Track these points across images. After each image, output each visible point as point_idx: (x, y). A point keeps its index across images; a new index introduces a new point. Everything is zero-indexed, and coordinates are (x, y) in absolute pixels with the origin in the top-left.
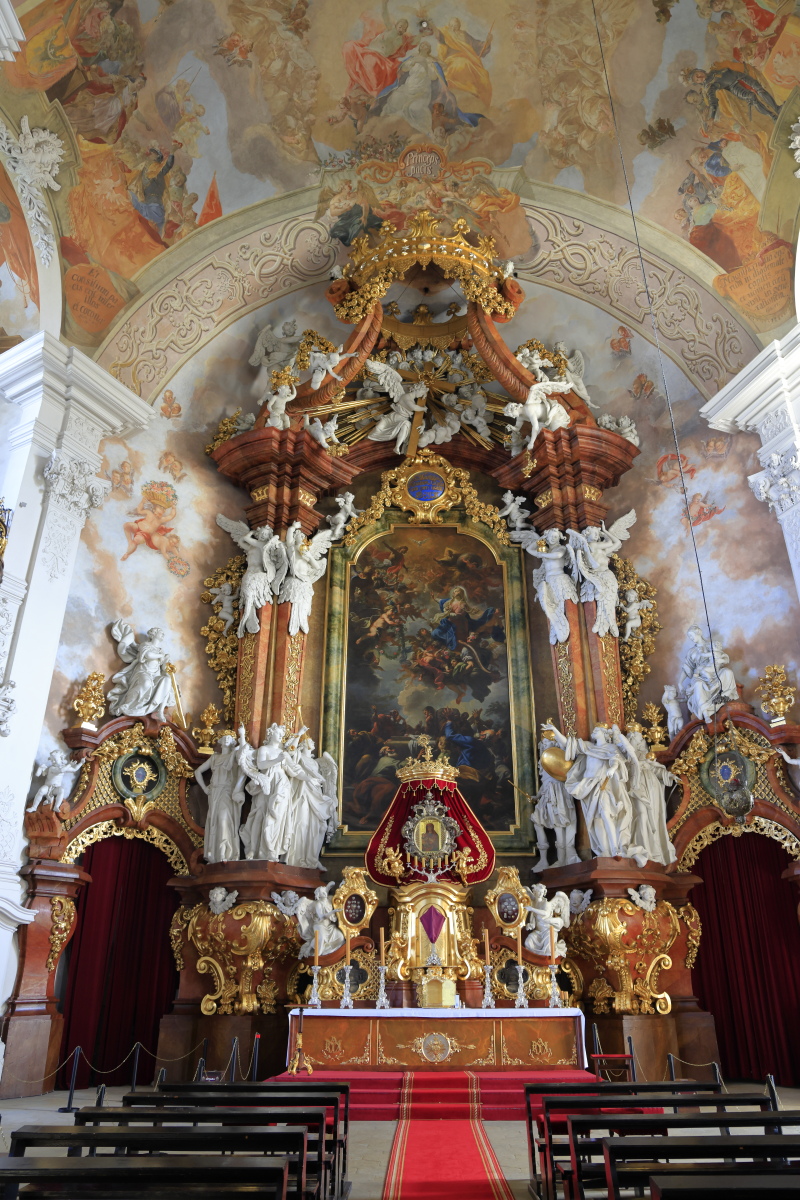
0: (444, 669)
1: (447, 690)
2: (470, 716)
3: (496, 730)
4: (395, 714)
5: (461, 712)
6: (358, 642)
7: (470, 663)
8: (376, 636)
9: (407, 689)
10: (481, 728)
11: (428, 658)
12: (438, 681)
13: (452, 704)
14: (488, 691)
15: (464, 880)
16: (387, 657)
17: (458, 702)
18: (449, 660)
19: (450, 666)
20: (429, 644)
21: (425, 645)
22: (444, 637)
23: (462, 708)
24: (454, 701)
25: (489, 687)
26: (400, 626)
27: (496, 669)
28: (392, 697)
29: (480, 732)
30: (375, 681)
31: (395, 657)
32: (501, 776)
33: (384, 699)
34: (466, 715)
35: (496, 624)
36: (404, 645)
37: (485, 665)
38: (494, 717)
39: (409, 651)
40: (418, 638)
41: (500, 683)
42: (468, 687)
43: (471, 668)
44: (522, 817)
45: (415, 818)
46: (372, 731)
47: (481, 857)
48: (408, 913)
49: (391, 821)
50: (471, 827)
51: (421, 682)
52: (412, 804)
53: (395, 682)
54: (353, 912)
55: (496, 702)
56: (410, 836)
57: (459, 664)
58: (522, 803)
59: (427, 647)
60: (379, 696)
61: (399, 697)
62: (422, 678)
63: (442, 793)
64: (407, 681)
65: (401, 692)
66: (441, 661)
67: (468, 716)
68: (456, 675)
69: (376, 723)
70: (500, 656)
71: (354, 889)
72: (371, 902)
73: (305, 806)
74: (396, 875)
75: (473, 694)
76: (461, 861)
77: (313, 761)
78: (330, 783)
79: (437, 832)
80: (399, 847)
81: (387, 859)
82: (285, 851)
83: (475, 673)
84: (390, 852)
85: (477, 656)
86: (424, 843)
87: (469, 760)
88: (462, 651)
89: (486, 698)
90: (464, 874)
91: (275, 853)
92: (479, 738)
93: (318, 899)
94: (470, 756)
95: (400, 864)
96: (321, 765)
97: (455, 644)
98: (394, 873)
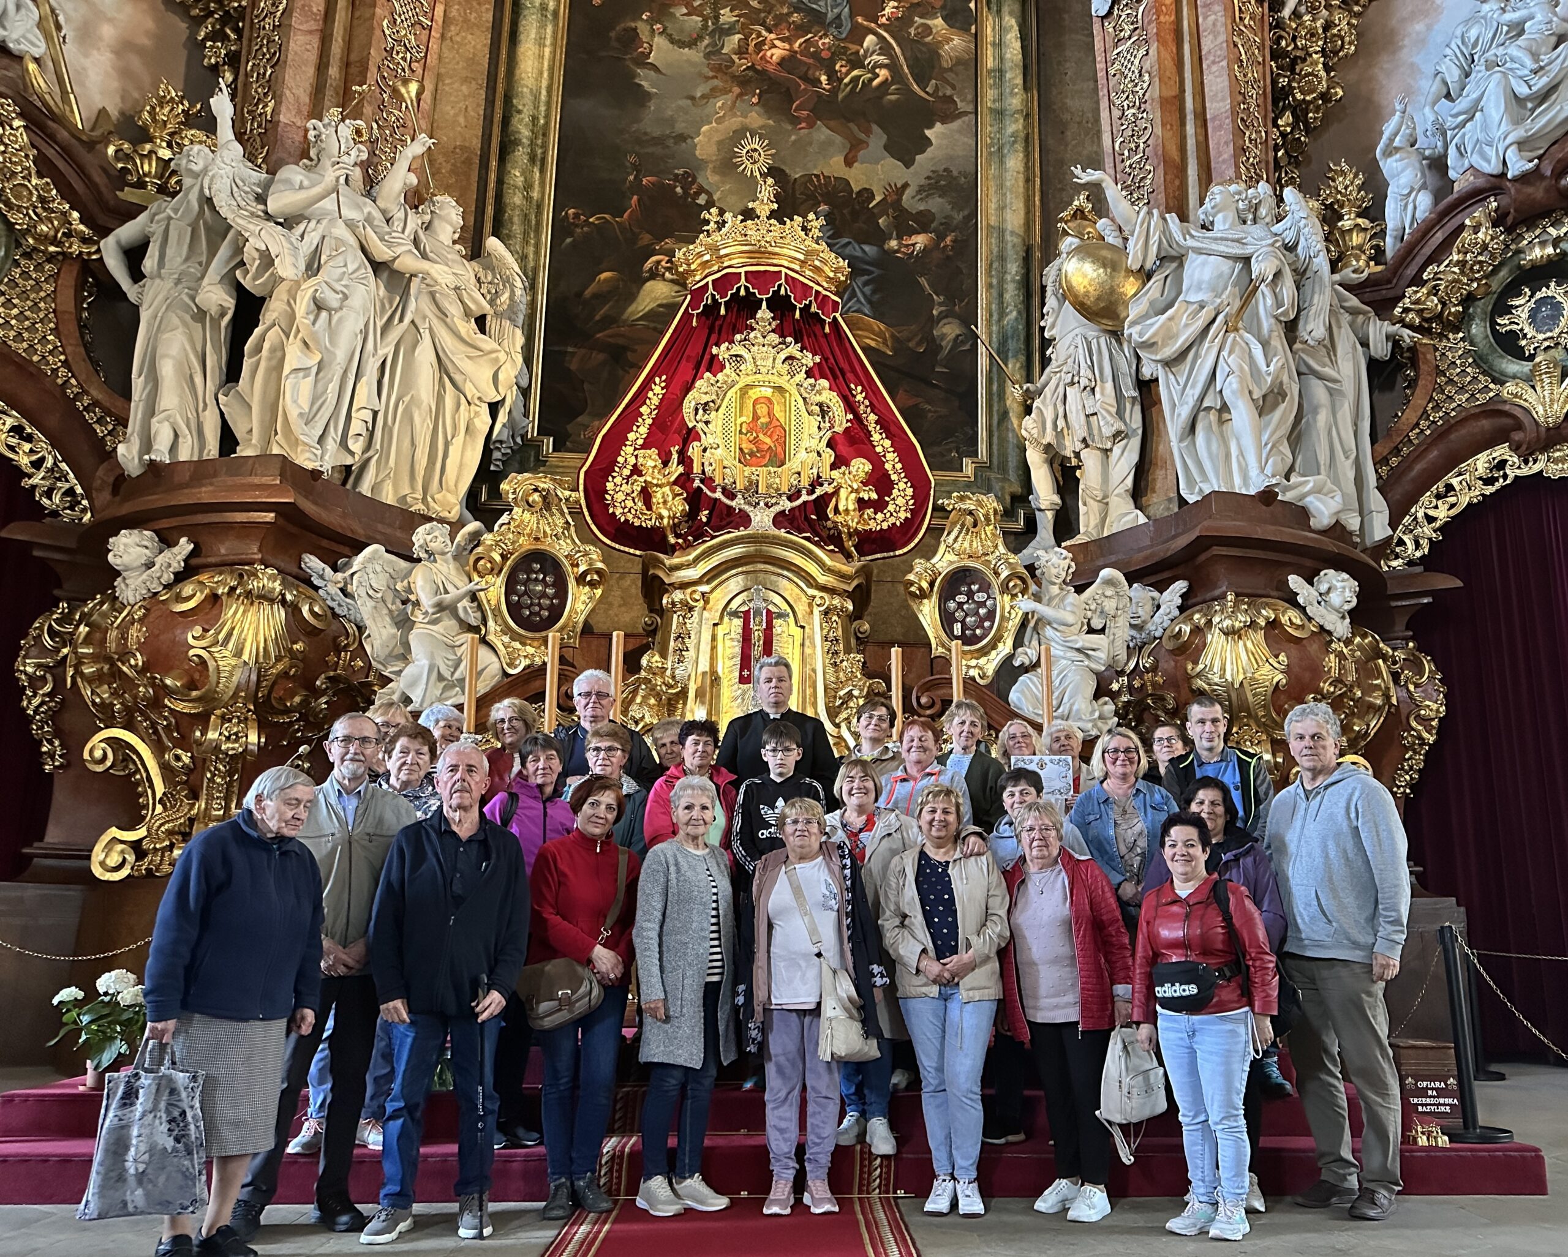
0: (815, 82)
1: (822, 132)
2: (878, 198)
3: (941, 237)
4: (687, 180)
5: (856, 188)
6: (598, 1)
9: (719, 121)
10: (903, 230)
11: (777, 52)
12: (799, 109)
13: (834, 166)
14: (928, 142)
15: (849, 544)
16: (672, 41)
17: (849, 162)
18: (832, 62)
19: (832, 75)
20: (781, 19)
21: (770, 21)
22: (820, 6)
23: (858, 177)
24: (838, 160)
25: (928, 132)
27: (949, 92)
28: (682, 138)
29: (900, 237)
30: (642, 97)
31: (692, 44)
32: (947, 344)
33: (659, 141)
34: (867, 194)
36: (717, 18)
38: (936, 204)
39: (730, 31)
41: (955, 125)
42: (875, 128)
43: (885, 82)
44: (995, 440)
45: (720, 376)
46: (626, 215)
47: (895, 492)
48: (691, 609)
49: (657, 389)
50: (873, 417)
51: (757, 108)
52: (714, 337)
53: (689, 102)
54: (532, 604)
55: (945, 170)
56: (707, 423)
57: (856, 73)
58: (995, 408)
59: (776, 25)
60: (646, 134)
61: (696, 140)
62: (760, 96)
63: (797, 315)
64: (719, 104)
65: (705, 128)
66: (811, 61)
67: (873, 198)
68: (846, 97)
69: (635, 197)
70: (959, 62)
71: (537, 539)
72: (585, 574)
73: (425, 354)
74: (665, 521)
75: (886, 148)
76: (843, 493)
77: (458, 258)
78: (507, 324)
79: (782, 421)
80: (675, 456)
81: (642, 479)
82: (352, 454)
83: (893, 97)
84: (650, 459)
85: (902, 59)
86: (743, 446)
87: (869, 302)
88: (865, 45)
89: (918, 157)
90: (849, 528)
91: (319, 452)
92: (898, 251)
93: (423, 555)
94: (874, 292)
95: (675, 495)
96: (483, 279)
97: (847, 26)
98: (661, 517)
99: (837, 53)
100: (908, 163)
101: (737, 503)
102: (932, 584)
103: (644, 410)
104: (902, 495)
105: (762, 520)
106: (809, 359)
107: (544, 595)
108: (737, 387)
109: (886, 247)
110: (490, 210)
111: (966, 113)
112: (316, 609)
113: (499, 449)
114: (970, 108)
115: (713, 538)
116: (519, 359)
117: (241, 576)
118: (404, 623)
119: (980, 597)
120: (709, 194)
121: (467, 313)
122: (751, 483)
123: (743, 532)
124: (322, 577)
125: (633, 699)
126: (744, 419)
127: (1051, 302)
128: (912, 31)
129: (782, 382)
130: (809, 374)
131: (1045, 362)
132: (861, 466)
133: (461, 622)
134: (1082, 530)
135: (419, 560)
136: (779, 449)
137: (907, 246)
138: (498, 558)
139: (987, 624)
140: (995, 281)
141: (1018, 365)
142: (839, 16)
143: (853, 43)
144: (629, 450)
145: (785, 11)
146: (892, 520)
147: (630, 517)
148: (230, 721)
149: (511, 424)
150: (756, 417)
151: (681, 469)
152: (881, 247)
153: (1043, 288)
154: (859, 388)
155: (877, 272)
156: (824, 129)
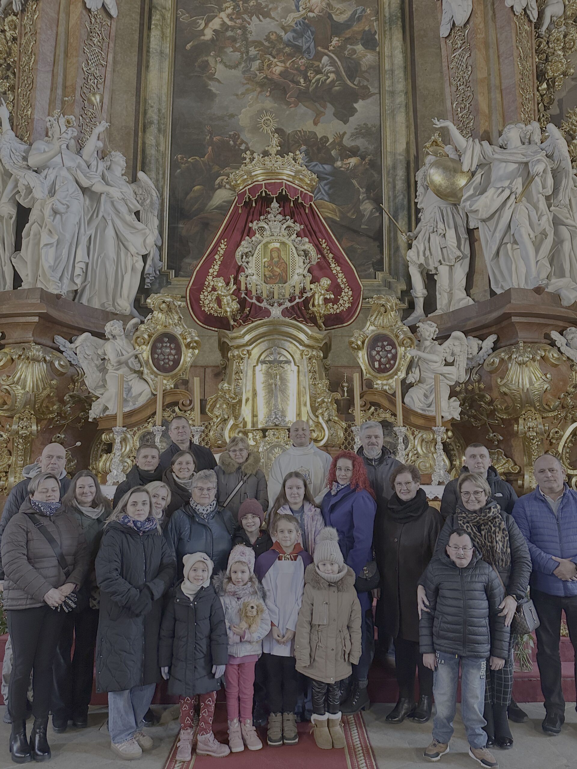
0: (298, 83)
1: (302, 109)
2: (331, 140)
3: (362, 159)
4: (236, 137)
5: (319, 136)
6: (188, 47)
7: (332, 76)
8: (212, 40)
9: (251, 106)
10: (344, 156)
11: (278, 69)
12: (290, 97)
13: (308, 126)
14: (355, 110)
15: (320, 322)
16: (226, 66)
17: (315, 124)
18: (306, 71)
19: (306, 78)
20: (279, 51)
21: (274, 52)
22: (299, 43)
23: (320, 131)
24: (310, 122)
25: (355, 105)
26: (244, 28)
27: (366, 83)
28: (232, 116)
29: (342, 160)
30: (211, 96)
31: (235, 67)
32: (367, 214)
33: (221, 118)
34: (325, 139)
35: (367, 28)
36: (248, 52)
37: (351, 77)
38: (361, 143)
39: (254, 59)
40: (266, 44)
41: (369, 100)
42: (329, 105)
43: (333, 81)
44: (392, 262)
45: (253, 238)
46: (206, 157)
47: (343, 294)
48: (242, 359)
49: (223, 246)
50: (331, 255)
51: (269, 98)
52: (250, 218)
53: (235, 97)
54: (164, 359)
55: (364, 124)
56: (247, 263)
57: (318, 76)
58: (392, 245)
59: (277, 54)
60: (214, 114)
61: (239, 117)
62: (270, 93)
63: (292, 204)
64: (250, 97)
65: (243, 110)
66: (295, 72)
67: (328, 140)
68: (313, 89)
69: (210, 148)
70: (371, 67)
71: (166, 326)
72: (189, 343)
73: (110, 232)
74: (229, 314)
75: (334, 115)
76: (316, 296)
77: (124, 183)
78: (150, 214)
79: (285, 259)
80: (232, 280)
81: (216, 293)
82: (76, 284)
83: (337, 88)
84: (220, 283)
85: (341, 68)
86: (266, 273)
87: (328, 194)
88: (322, 61)
89: (351, 119)
90: (320, 313)
91: (60, 285)
92: (341, 167)
93: (110, 337)
94: (330, 189)
95: (233, 300)
96: (137, 193)
97: (313, 52)
98: (226, 312)
99: (308, 67)
100: (346, 122)
101: (264, 305)
102: (363, 343)
103: (217, 257)
104: (347, 295)
105: (276, 312)
106: (298, 227)
107: (170, 354)
108: (262, 243)
109: (335, 165)
110: (139, 158)
111: (374, 94)
112: (62, 363)
113: (148, 278)
114: (377, 91)
115: (253, 322)
116: (156, 232)
117: (24, 349)
118: (103, 370)
119: (388, 348)
120: (247, 144)
121: (130, 211)
122: (270, 292)
123: (266, 320)
124: (64, 346)
125: (215, 406)
126: (266, 259)
127: (420, 189)
128: (346, 52)
129: (284, 240)
130: (298, 235)
131: (418, 220)
132: (325, 282)
133: (131, 369)
134: (438, 307)
135: (108, 339)
136: (284, 274)
137: (346, 164)
138: (146, 336)
139: (392, 362)
140: (391, 180)
141: (404, 223)
142: (309, 48)
143: (316, 61)
144: (210, 278)
145: (282, 46)
146: (342, 308)
147: (212, 312)
148: (23, 420)
149: (154, 265)
150: (272, 258)
151: (235, 287)
152: (333, 165)
153: (416, 182)
154: (324, 241)
155: (331, 178)
156: (303, 107)
